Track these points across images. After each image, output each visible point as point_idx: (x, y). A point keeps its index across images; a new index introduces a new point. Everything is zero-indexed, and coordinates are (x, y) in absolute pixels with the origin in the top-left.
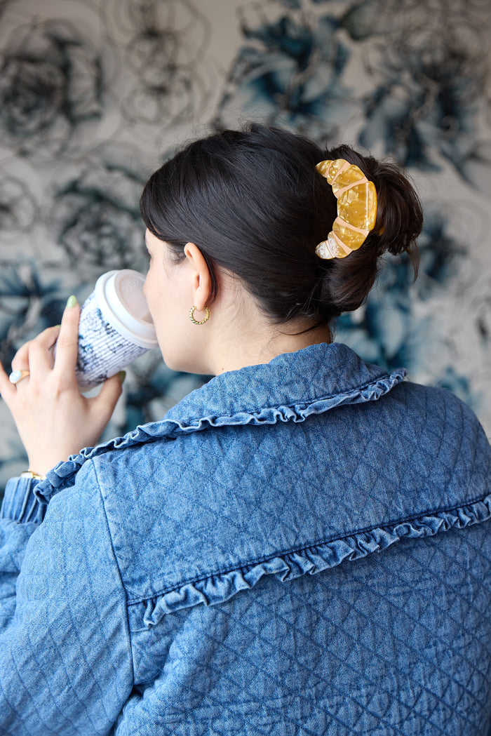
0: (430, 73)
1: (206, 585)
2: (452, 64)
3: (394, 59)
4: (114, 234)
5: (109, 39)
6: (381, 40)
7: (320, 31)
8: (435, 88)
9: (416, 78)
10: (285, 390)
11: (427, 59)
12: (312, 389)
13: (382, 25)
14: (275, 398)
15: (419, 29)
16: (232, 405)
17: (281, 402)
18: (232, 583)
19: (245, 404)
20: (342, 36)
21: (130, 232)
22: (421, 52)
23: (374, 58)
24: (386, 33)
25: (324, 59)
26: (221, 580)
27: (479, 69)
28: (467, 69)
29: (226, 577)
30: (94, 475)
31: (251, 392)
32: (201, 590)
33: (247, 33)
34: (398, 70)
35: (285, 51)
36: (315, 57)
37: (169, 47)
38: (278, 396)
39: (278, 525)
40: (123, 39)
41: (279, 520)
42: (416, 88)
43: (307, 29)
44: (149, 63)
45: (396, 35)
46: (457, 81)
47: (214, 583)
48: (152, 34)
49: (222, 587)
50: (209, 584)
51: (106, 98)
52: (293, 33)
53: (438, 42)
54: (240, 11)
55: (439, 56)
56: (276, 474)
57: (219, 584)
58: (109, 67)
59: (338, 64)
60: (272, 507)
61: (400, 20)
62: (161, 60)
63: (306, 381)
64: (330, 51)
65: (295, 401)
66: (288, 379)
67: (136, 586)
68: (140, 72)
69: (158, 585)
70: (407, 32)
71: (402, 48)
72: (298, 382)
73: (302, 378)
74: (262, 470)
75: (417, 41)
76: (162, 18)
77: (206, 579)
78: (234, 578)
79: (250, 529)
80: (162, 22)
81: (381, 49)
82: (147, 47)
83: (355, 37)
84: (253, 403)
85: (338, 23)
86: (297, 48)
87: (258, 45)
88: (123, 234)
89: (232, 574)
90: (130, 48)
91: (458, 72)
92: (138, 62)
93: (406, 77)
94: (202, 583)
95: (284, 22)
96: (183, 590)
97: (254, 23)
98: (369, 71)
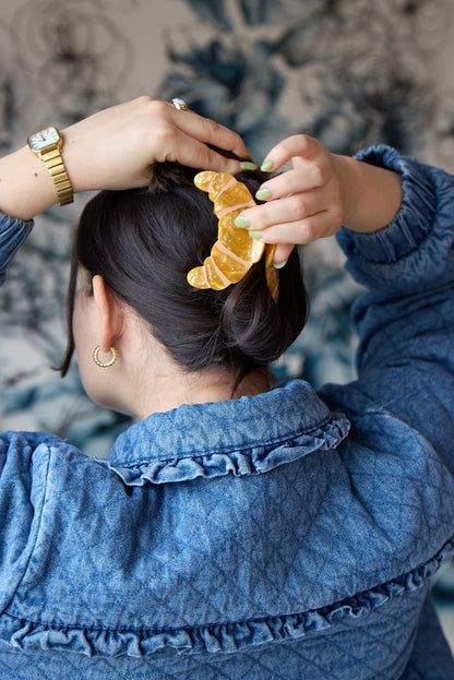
0: (373, 103)
1: (98, 637)
2: (397, 95)
3: (335, 88)
4: (23, 277)
5: (21, 62)
6: (320, 67)
7: (253, 56)
8: (379, 119)
9: (359, 108)
10: (242, 427)
11: (370, 88)
12: (275, 426)
13: (321, 50)
14: (230, 438)
15: (362, 55)
16: (179, 442)
17: (236, 443)
18: (125, 645)
19: (193, 442)
20: (278, 63)
21: (41, 274)
22: (364, 80)
23: (313, 86)
24: (325, 60)
25: (258, 87)
26: (116, 638)
27: (427, 99)
28: (414, 99)
29: (122, 637)
30: (45, 470)
31: (202, 429)
32: (89, 641)
33: (173, 57)
34: (338, 99)
35: (216, 77)
36: (248, 84)
37: (87, 72)
38: (234, 435)
39: (203, 605)
40: (36, 62)
41: (207, 601)
42: (358, 119)
43: (239, 55)
44: (65, 88)
45: (336, 61)
46: (403, 112)
47: (106, 639)
48: (68, 57)
49: (114, 645)
50: (101, 639)
51: (17, 126)
52: (224, 57)
53: (383, 70)
54: (166, 34)
55: (383, 85)
56: (224, 550)
57: (111, 641)
58: (21, 92)
59: (274, 92)
60: (206, 587)
61: (341, 45)
62: (79, 85)
63: (268, 416)
64: (265, 79)
65: (253, 442)
66: (246, 414)
67: (25, 604)
68: (54, 98)
69: (47, 616)
70: (349, 58)
71: (343, 75)
72: (259, 418)
73: (264, 413)
74: (207, 543)
75: (360, 68)
76: (80, 40)
77: (100, 631)
78: (129, 640)
79: (170, 605)
80: (80, 45)
81: (320, 76)
82: (63, 71)
83: (293, 63)
84: (203, 442)
85: (273, 48)
86: (228, 75)
87: (186, 71)
88: (32, 276)
89: (129, 635)
90: (44, 71)
91: (404, 102)
92: (52, 88)
93: (348, 107)
94: (94, 634)
95: (215, 46)
96: (72, 634)
97: (182, 46)
98: (307, 100)
